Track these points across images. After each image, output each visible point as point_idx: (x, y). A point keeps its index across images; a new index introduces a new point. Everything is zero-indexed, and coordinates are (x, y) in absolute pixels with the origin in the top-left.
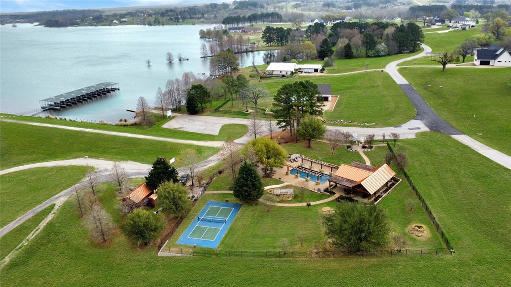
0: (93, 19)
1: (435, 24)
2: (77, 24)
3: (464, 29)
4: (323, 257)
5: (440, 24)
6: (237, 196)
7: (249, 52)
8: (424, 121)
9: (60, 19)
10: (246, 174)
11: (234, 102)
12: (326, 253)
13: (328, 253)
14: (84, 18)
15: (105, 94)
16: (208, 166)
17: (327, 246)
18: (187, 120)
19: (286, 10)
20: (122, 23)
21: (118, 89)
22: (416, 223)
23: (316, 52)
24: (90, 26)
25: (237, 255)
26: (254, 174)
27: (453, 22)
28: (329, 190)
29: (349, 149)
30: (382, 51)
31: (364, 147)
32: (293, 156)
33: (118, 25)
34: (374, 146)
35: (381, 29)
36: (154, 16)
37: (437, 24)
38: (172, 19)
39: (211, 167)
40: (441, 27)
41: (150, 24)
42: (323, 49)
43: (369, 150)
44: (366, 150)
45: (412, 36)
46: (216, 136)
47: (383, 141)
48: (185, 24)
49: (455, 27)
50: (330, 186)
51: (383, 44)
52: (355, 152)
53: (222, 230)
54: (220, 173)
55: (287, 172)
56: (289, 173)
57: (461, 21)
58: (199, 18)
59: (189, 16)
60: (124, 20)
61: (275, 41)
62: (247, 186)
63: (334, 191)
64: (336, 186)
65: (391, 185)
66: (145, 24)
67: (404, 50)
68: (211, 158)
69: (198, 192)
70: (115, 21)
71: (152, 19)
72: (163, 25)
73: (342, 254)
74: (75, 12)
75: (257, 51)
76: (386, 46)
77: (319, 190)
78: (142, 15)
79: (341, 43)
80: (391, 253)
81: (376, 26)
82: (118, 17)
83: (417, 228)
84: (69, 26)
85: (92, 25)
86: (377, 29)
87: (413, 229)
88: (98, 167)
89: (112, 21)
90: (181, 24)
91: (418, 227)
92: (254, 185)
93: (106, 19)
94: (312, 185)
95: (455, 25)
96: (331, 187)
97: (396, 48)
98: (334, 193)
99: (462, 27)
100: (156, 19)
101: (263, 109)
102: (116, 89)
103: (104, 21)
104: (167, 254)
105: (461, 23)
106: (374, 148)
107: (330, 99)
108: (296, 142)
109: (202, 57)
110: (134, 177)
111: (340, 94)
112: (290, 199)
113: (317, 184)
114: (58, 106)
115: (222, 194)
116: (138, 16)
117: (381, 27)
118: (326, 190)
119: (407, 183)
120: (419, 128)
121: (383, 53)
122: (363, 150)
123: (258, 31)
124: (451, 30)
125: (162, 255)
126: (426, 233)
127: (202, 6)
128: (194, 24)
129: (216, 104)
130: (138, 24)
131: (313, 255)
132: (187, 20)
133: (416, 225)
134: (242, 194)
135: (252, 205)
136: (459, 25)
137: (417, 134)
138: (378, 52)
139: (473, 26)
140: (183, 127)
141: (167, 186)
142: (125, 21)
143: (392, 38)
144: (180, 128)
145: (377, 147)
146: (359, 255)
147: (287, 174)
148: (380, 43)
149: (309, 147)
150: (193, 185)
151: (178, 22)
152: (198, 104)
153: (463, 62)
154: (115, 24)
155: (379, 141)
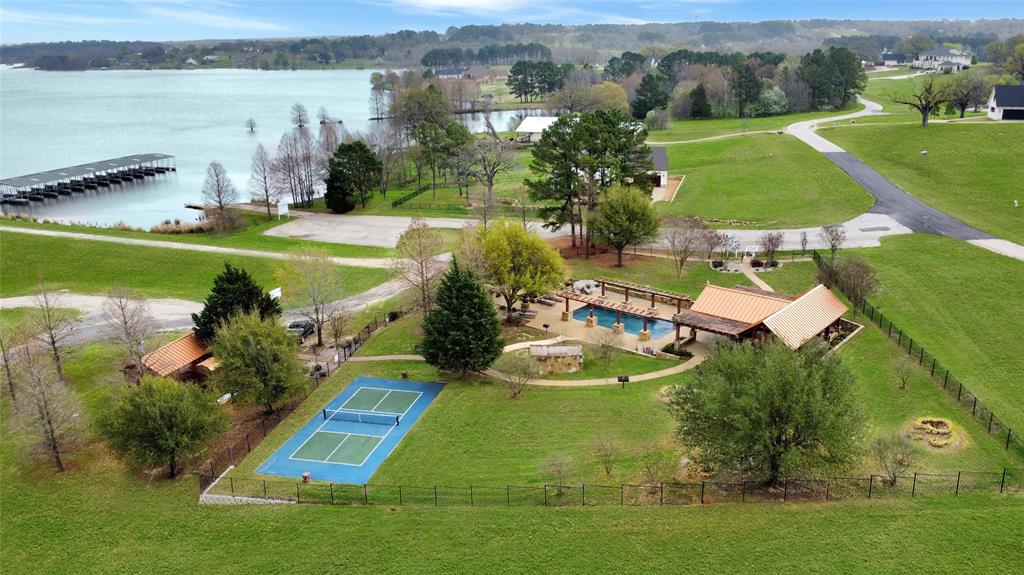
0: (144, 57)
1: (883, 64)
2: (109, 66)
3: (947, 72)
4: (670, 503)
5: (895, 63)
6: (432, 359)
7: (478, 111)
8: (895, 216)
9: (72, 55)
10: (457, 298)
11: (437, 191)
12: (676, 491)
13: (684, 492)
14: (125, 54)
15: (141, 178)
16: (364, 306)
17: (682, 475)
18: (325, 224)
19: (561, 45)
20: (204, 64)
21: (174, 170)
22: (925, 415)
23: (627, 106)
24: (136, 69)
25: (423, 501)
26: (477, 297)
27: (922, 58)
28: (676, 347)
29: (718, 269)
30: (775, 104)
31: (756, 264)
32: (580, 284)
33: (195, 67)
34: (781, 262)
35: (768, 66)
36: (275, 52)
37: (887, 63)
38: (314, 59)
39: (373, 309)
40: (896, 69)
41: (266, 67)
42: (642, 98)
43: (770, 269)
44: (761, 270)
45: (839, 75)
46: (390, 249)
47: (804, 252)
48: (342, 68)
49: (928, 69)
50: (678, 338)
51: (776, 88)
52: (733, 275)
53: (385, 442)
54: (394, 316)
55: (564, 313)
56: (570, 315)
57: (940, 57)
58: (372, 58)
59: (351, 53)
60: (210, 57)
61: (537, 90)
62: (458, 327)
63: (689, 349)
64: (692, 341)
65: (835, 339)
66: (254, 67)
67: (822, 104)
68: (373, 290)
69: (330, 357)
70: (191, 61)
71: (270, 58)
72: (294, 69)
73: (724, 493)
74: (106, 44)
75: (496, 110)
76: (783, 93)
77: (648, 351)
78: (251, 49)
79: (682, 90)
80: (870, 490)
81: (758, 60)
82: (198, 53)
83: (929, 426)
84: (88, 69)
85: (141, 68)
86: (760, 66)
87: (920, 429)
88: (85, 310)
89: (184, 60)
90: (333, 69)
91: (932, 423)
92: (478, 326)
93: (171, 57)
94: (629, 340)
95: (927, 65)
96: (682, 342)
97: (806, 99)
98: (689, 356)
99: (944, 67)
100: (279, 57)
101: (506, 203)
102: (168, 169)
103: (168, 60)
104: (226, 499)
105: (941, 60)
106: (780, 265)
107: (663, 181)
108: (587, 258)
109: (372, 119)
110: (173, 329)
111: (687, 173)
112: (574, 369)
113: (643, 338)
114: (25, 197)
115: (393, 362)
116: (242, 51)
117: (769, 62)
118: (669, 349)
119: (880, 333)
120: (887, 229)
121: (777, 108)
122: (754, 269)
123: (498, 77)
124: (918, 73)
125: (211, 502)
126: (957, 437)
127: (380, 36)
128: (362, 68)
129: (395, 194)
130: (239, 67)
131: (642, 497)
132: (347, 61)
133: (925, 419)
134: (446, 352)
135: (471, 384)
136: (936, 64)
137: (883, 240)
138: (766, 105)
139: (965, 68)
140: (313, 235)
141: (244, 324)
142: (211, 61)
143: (796, 77)
144: (305, 236)
145: (788, 264)
146: (776, 496)
147: (564, 318)
148: (770, 87)
149: (619, 265)
150: (320, 344)
151: (327, 63)
152: (352, 190)
153: (962, 116)
154: (191, 67)
155: (794, 253)
